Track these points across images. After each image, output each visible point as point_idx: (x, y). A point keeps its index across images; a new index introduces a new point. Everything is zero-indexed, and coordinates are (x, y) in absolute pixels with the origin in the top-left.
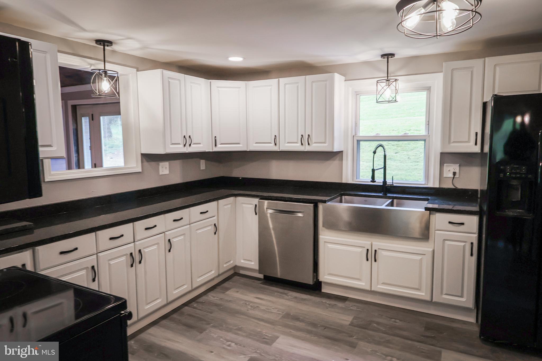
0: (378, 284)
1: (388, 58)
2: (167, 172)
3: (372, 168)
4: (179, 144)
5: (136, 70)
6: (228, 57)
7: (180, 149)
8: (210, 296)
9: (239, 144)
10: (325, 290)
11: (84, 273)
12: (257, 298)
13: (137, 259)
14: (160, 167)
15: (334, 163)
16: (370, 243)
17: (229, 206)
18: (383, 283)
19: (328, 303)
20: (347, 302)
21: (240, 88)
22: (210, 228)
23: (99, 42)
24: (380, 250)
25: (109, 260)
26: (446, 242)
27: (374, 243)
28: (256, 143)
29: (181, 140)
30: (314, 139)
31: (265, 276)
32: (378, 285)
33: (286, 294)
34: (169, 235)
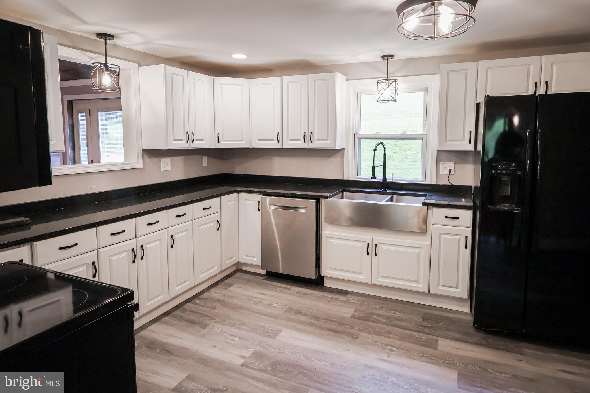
1: (388, 59)
2: (168, 168)
3: (373, 165)
4: (182, 140)
5: (137, 64)
6: (232, 54)
7: (183, 145)
8: (212, 292)
9: (242, 140)
10: (327, 284)
11: (84, 269)
12: (260, 293)
13: (139, 254)
14: (162, 163)
15: (335, 160)
16: (370, 237)
17: (233, 202)
18: (383, 277)
19: (330, 297)
20: (348, 296)
21: (243, 85)
22: (212, 224)
23: (100, 35)
24: (379, 244)
25: (110, 255)
26: (442, 235)
27: (374, 238)
28: (259, 140)
29: (184, 136)
30: (316, 136)
31: (268, 272)
32: (378, 278)
33: (289, 289)
34: (172, 231)
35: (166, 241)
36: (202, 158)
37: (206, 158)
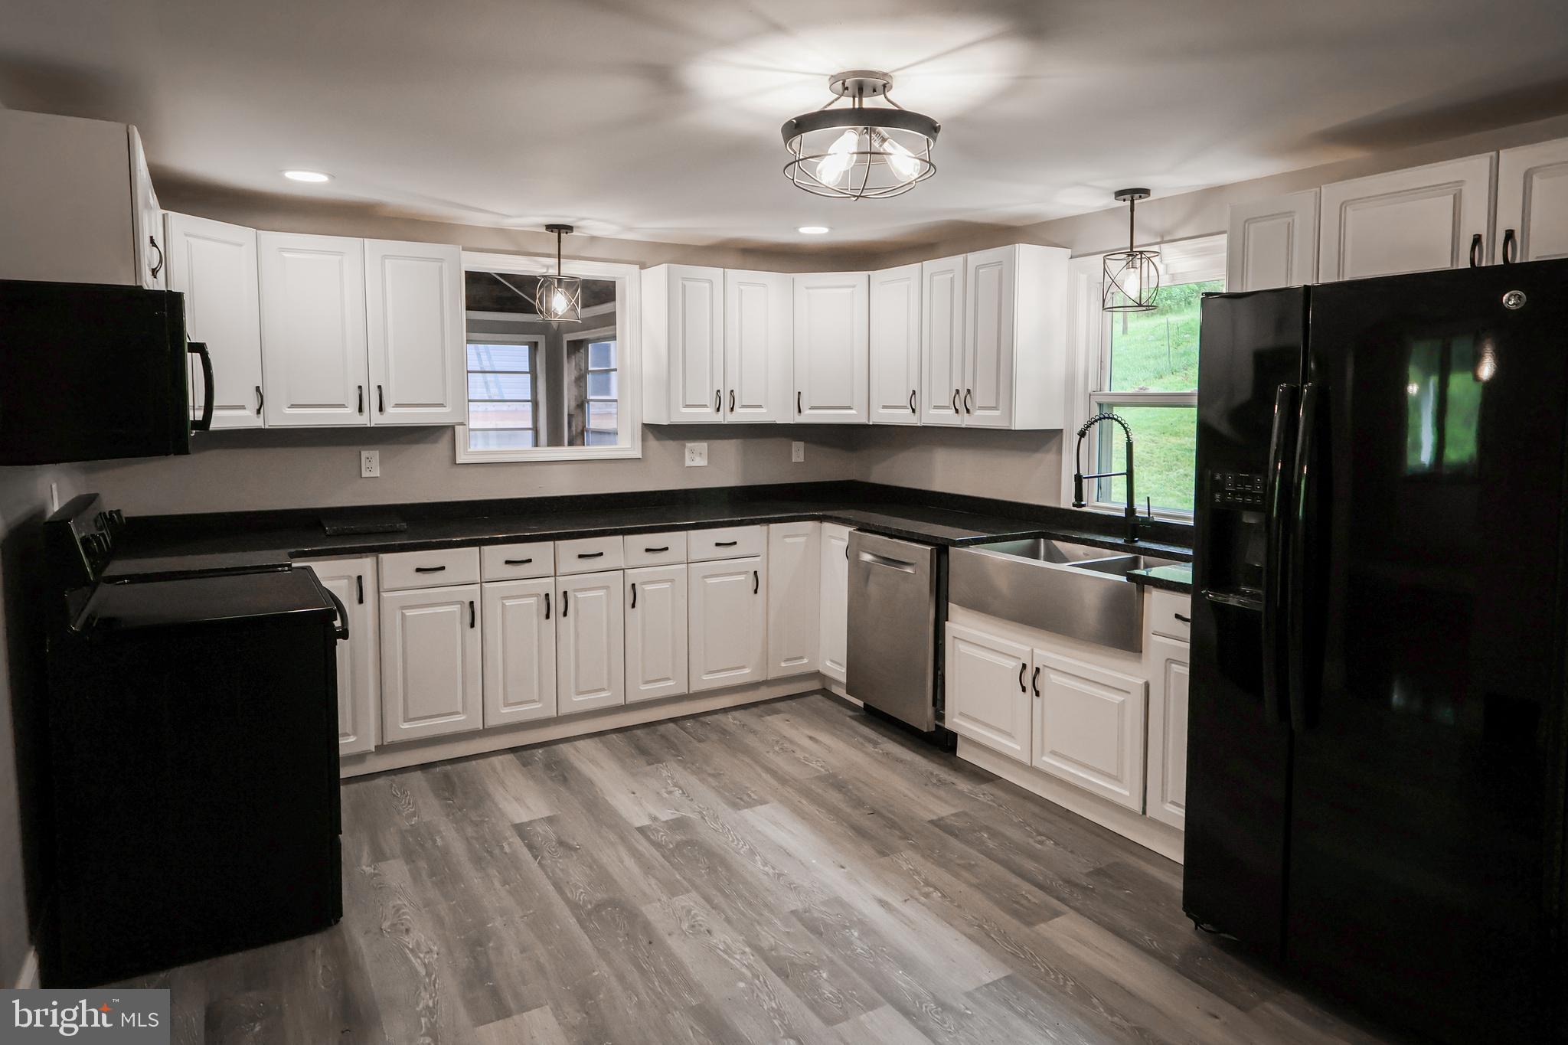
0: (1043, 754)
1: (1132, 201)
2: (701, 461)
3: (1076, 472)
4: (705, 406)
5: (638, 266)
6: (796, 229)
7: (707, 416)
9: (849, 408)
10: (963, 753)
11: (455, 609)
12: (811, 738)
13: (560, 607)
14: (686, 450)
15: (1044, 459)
16: (1028, 649)
17: (802, 540)
18: (1054, 753)
19: (936, 775)
20: (986, 787)
21: (854, 286)
22: (742, 577)
23: (550, 227)
24: (1046, 669)
25: (504, 598)
26: (1173, 665)
27: (1036, 651)
28: (885, 407)
29: (709, 399)
30: (979, 398)
31: (867, 708)
32: (1043, 756)
33: (875, 744)
34: (633, 576)
35: (619, 595)
36: (791, 445)
37: (802, 444)
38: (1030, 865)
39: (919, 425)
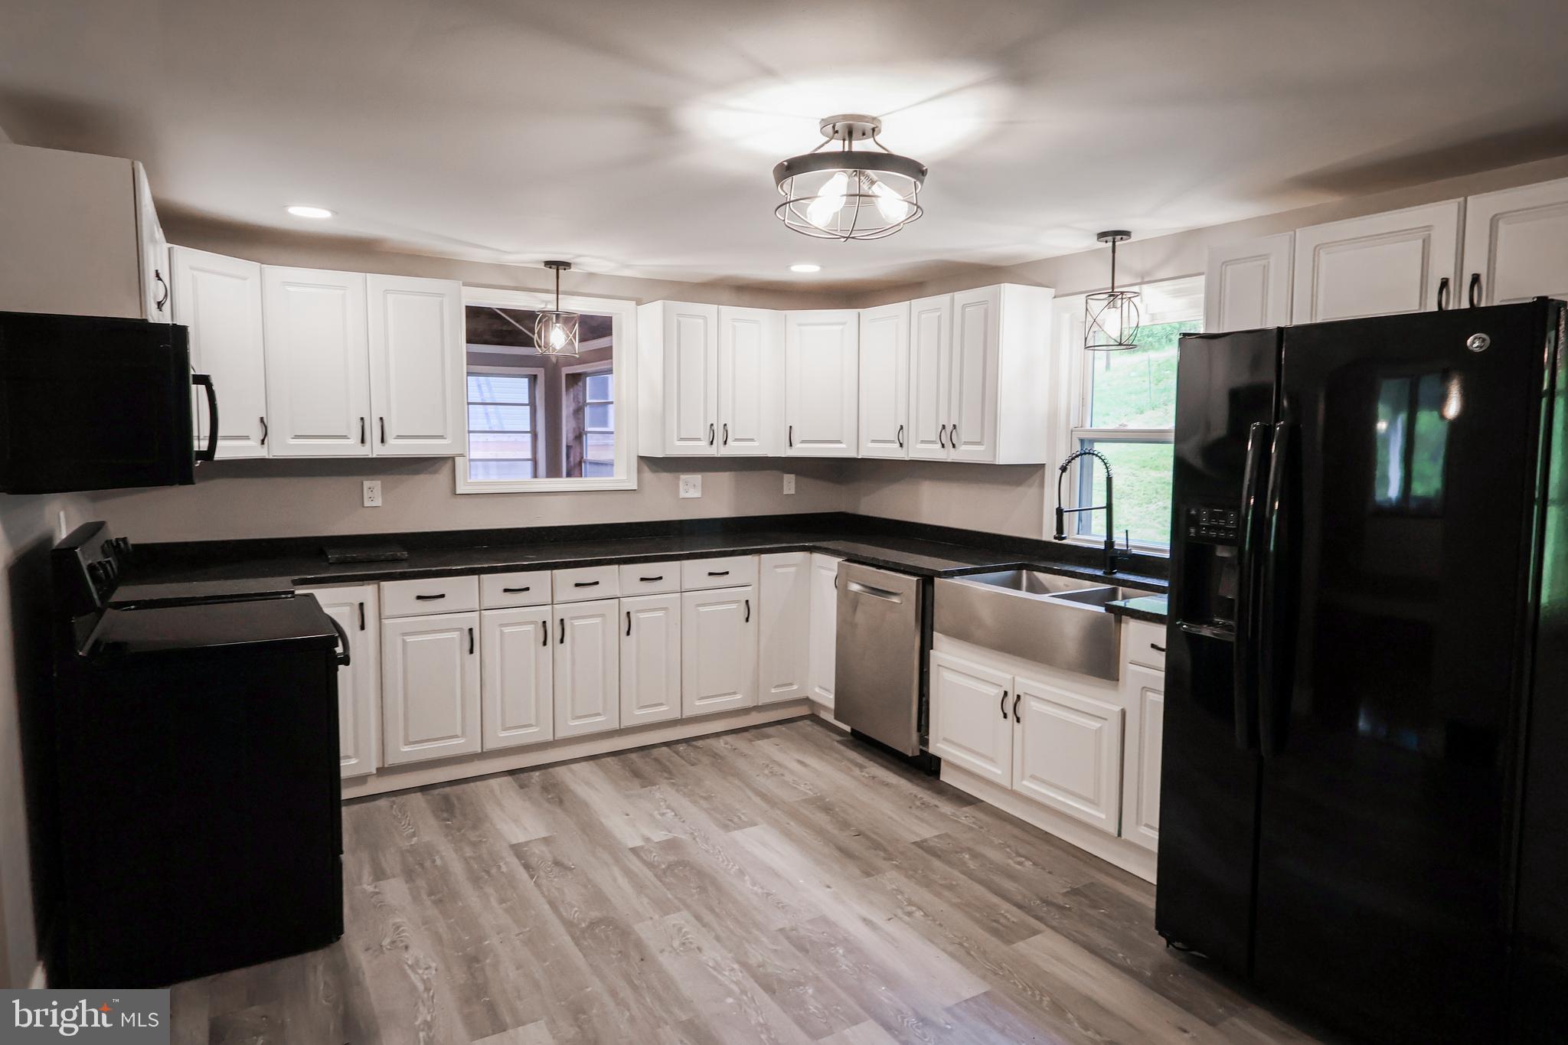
0: (1023, 778)
1: (1114, 242)
2: (694, 493)
3: (1058, 506)
4: (699, 439)
5: (634, 302)
6: (788, 267)
7: (701, 449)
8: (721, 741)
9: (838, 441)
10: (947, 776)
11: (454, 636)
12: (798, 761)
13: (554, 632)
14: (681, 484)
15: (1025, 494)
16: (1009, 677)
17: (793, 569)
18: (1033, 777)
19: (921, 798)
20: (968, 810)
21: (845, 323)
22: (734, 606)
23: (549, 264)
24: (1027, 696)
25: (502, 625)
26: (1149, 693)
27: (1017, 679)
28: (873, 441)
29: (703, 433)
30: (964, 434)
31: (854, 733)
32: (1022, 780)
33: (861, 767)
34: (628, 604)
35: (614, 622)
36: (782, 478)
37: (792, 477)
38: (1009, 885)
39: (906, 459)
